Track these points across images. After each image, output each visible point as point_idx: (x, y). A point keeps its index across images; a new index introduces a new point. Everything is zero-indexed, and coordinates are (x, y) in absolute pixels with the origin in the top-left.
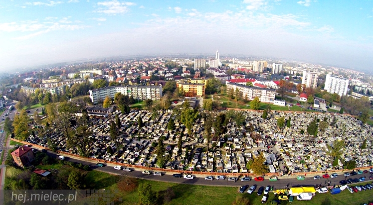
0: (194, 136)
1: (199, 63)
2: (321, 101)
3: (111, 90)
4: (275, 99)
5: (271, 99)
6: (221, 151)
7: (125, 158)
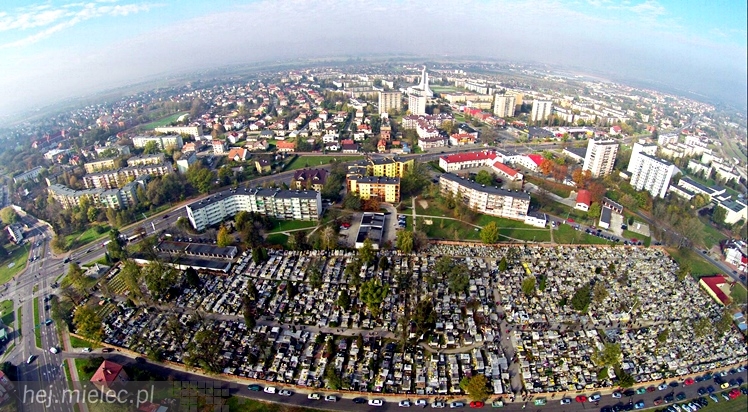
0: (381, 318)
1: (388, 99)
2: (615, 210)
3: (226, 201)
4: (528, 214)
5: (520, 214)
6: (424, 350)
7: (278, 369)
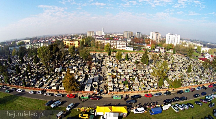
2: (161, 48)
4: (126, 47)
5: (123, 47)
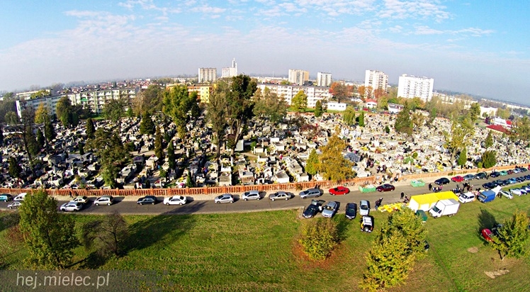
1: (206, 74)
3: (54, 101)
6: (246, 157)
